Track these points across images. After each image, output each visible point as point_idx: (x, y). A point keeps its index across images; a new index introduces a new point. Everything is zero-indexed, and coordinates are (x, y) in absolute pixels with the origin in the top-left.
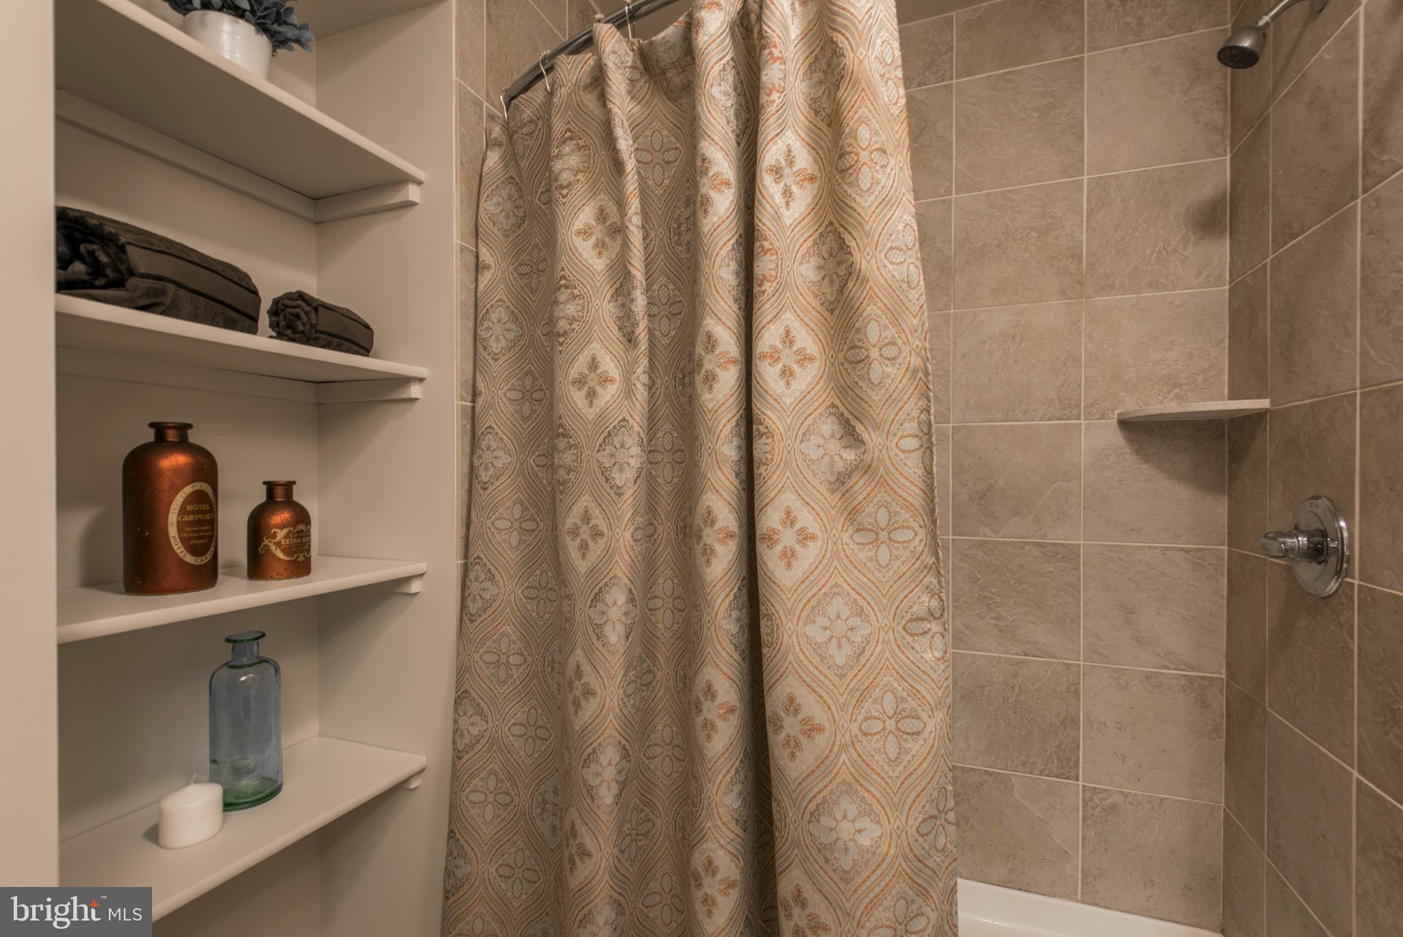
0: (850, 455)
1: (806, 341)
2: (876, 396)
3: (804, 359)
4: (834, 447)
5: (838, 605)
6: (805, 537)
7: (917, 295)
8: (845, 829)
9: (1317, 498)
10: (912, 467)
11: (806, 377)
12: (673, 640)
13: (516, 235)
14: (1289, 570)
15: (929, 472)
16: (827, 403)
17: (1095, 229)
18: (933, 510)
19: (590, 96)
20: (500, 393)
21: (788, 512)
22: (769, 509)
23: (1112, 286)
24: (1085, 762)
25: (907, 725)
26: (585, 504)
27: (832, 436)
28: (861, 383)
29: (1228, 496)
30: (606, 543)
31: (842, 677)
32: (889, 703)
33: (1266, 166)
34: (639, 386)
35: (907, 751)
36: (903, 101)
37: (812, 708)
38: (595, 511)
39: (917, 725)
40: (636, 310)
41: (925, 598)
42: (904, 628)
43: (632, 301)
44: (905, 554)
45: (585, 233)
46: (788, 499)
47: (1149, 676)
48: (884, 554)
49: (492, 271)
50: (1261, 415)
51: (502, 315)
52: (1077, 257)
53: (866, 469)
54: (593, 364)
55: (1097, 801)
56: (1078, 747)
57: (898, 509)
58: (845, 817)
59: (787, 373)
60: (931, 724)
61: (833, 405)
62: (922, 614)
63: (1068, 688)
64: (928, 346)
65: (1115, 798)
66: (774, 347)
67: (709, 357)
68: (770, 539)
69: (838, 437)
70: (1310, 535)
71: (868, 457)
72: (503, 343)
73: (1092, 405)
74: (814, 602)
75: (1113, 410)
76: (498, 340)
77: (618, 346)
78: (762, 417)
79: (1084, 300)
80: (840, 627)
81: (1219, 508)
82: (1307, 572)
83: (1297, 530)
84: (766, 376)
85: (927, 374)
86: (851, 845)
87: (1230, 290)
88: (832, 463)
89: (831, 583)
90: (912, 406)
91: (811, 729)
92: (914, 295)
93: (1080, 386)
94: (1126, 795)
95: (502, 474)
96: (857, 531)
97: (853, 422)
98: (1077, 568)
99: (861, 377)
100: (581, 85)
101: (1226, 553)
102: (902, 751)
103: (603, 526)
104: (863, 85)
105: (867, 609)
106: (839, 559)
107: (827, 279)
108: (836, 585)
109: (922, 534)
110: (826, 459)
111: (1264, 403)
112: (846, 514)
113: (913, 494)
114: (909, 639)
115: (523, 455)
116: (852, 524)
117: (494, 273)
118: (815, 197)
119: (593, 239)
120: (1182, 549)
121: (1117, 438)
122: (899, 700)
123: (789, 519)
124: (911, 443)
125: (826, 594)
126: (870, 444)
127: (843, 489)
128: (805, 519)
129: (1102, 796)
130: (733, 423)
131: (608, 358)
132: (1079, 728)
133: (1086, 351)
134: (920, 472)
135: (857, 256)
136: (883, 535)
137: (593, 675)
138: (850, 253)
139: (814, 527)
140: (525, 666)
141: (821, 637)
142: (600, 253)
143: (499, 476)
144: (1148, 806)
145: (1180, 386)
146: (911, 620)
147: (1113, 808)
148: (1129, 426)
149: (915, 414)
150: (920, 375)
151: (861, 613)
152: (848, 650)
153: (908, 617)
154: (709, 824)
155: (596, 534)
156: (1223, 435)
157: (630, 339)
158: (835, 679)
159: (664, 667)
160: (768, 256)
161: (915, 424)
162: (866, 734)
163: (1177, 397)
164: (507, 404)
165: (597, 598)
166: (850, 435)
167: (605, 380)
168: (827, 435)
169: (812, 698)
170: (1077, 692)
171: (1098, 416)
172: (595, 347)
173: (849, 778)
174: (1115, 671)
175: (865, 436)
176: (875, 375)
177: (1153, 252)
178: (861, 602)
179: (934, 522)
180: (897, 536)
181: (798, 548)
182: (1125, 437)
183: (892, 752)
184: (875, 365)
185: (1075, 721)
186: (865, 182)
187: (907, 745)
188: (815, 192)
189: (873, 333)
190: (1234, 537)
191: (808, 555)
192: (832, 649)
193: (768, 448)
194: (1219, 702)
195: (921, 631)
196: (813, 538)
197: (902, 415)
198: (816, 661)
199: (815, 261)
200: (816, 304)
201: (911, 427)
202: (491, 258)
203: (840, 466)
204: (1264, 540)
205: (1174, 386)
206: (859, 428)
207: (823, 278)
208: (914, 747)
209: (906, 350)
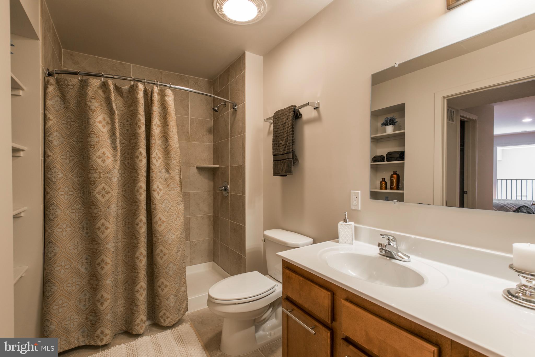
0: (168, 175)
1: (160, 155)
2: (173, 166)
3: (159, 158)
4: (164, 174)
5: (166, 201)
6: (161, 190)
7: (178, 150)
8: (170, 236)
9: (225, 181)
10: (178, 177)
11: (160, 161)
12: (122, 216)
13: (60, 112)
14: (222, 193)
15: (181, 178)
16: (163, 166)
17: (191, 128)
18: (181, 184)
19: (100, 90)
20: (59, 157)
21: (158, 186)
22: (155, 185)
23: (195, 140)
24: (191, 236)
25: (178, 219)
26: (103, 186)
27: (164, 172)
28: (170, 163)
29: (214, 182)
30: (111, 194)
31: (168, 213)
32: (175, 216)
33: (218, 126)
34: (118, 159)
35: (178, 223)
36: (175, 118)
37: (163, 218)
38: (106, 187)
39: (179, 218)
40: (117, 143)
41: (180, 198)
42: (177, 204)
43: (116, 141)
44: (176, 192)
45: (100, 122)
46: (158, 183)
47: (202, 217)
48: (173, 192)
49: (53, 121)
50: (218, 168)
51: (57, 134)
52: (188, 133)
53: (170, 178)
54: (104, 154)
55: (193, 244)
56: (189, 234)
57: (175, 184)
58: (170, 235)
59: (157, 161)
60: (182, 218)
61: (164, 167)
62: (179, 201)
63: (188, 222)
64: (180, 158)
65: (197, 242)
66: (155, 156)
67: (140, 156)
68: (155, 190)
69: (165, 172)
70: (224, 187)
71: (171, 176)
72: (58, 142)
73: (191, 164)
74: (163, 201)
75: (195, 165)
76: (56, 141)
77: (111, 150)
78: (153, 168)
79: (190, 142)
80: (167, 205)
81: (212, 184)
82: (224, 192)
83: (223, 186)
84: (154, 161)
85: (180, 162)
86: (171, 239)
87: (213, 144)
88: (164, 177)
89: (165, 197)
90: (178, 168)
91: (163, 222)
92: (178, 149)
93: (189, 159)
94: (198, 241)
95: (61, 179)
96: (169, 188)
97: (168, 170)
98: (189, 197)
99: (171, 163)
100: (97, 86)
101: (213, 192)
102: (177, 223)
103: (110, 190)
104: (171, 115)
105: (171, 201)
106: (166, 194)
107: (163, 145)
108: (166, 198)
109: (179, 188)
110: (163, 176)
111: (218, 166)
112: (167, 185)
113: (178, 182)
114: (177, 205)
115: (67, 174)
116: (168, 187)
117: (53, 122)
118: (160, 130)
119: (102, 124)
120: (207, 192)
121: (196, 170)
122: (176, 215)
123: (158, 187)
124: (178, 173)
125: (164, 199)
126: (171, 174)
127: (167, 181)
128: (161, 187)
129: (194, 242)
130: (145, 169)
131: (108, 153)
132: (190, 230)
133: (190, 153)
134: (179, 178)
135: (170, 143)
136: (173, 189)
137: (109, 224)
138: (169, 142)
139: (162, 188)
140: (72, 231)
141: (164, 207)
142: (104, 128)
143: (60, 180)
144: (202, 242)
145: (206, 161)
146: (178, 202)
147: (196, 244)
148: (198, 168)
149: (178, 169)
150: (179, 162)
151: (170, 202)
152: (168, 208)
153: (177, 202)
154: (141, 246)
155: (108, 192)
156: (212, 170)
157: (115, 149)
158: (167, 213)
159: (119, 222)
160: (154, 140)
161: (178, 170)
162: (172, 221)
163: (206, 163)
164: (61, 159)
165: (109, 207)
166: (168, 171)
167: (108, 158)
168: (163, 172)
169: (163, 217)
170: (189, 223)
171: (193, 166)
172: (104, 150)
173: (170, 229)
174: (196, 217)
175: (171, 172)
176: (173, 162)
177: (201, 135)
178: (170, 200)
179: (181, 186)
180: (175, 189)
181: (159, 192)
182: (197, 170)
183: (176, 223)
184: (173, 161)
185: (189, 229)
186: (171, 131)
187: (178, 222)
188: (160, 129)
189: (172, 155)
190: (214, 189)
191: (161, 193)
192: (166, 208)
193: (154, 174)
194: (212, 219)
195: (179, 204)
196: (162, 190)
197: (176, 169)
198: (164, 211)
199: (161, 141)
200: (161, 148)
201: (177, 171)
202: (52, 117)
203: (166, 177)
204: (219, 188)
205: (205, 161)
206: (170, 171)
207: (162, 144)
208: (179, 222)
209: (177, 158)
